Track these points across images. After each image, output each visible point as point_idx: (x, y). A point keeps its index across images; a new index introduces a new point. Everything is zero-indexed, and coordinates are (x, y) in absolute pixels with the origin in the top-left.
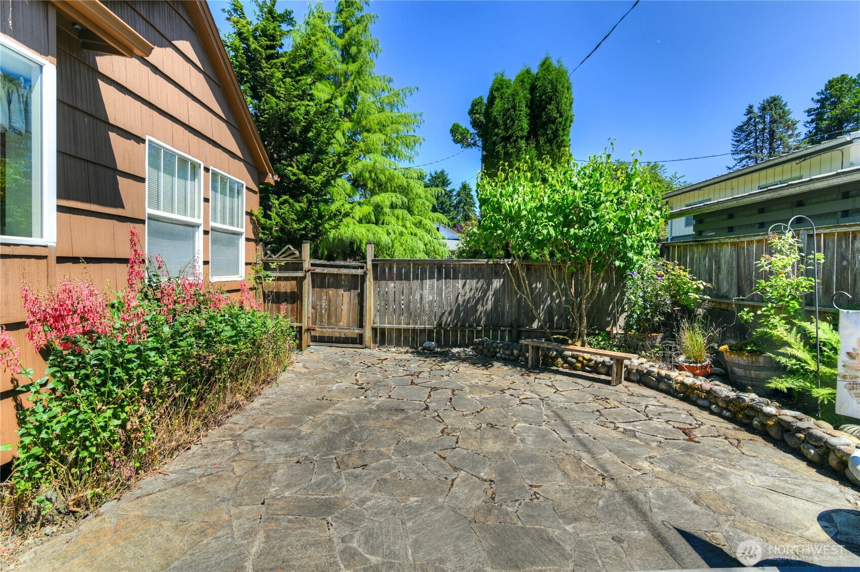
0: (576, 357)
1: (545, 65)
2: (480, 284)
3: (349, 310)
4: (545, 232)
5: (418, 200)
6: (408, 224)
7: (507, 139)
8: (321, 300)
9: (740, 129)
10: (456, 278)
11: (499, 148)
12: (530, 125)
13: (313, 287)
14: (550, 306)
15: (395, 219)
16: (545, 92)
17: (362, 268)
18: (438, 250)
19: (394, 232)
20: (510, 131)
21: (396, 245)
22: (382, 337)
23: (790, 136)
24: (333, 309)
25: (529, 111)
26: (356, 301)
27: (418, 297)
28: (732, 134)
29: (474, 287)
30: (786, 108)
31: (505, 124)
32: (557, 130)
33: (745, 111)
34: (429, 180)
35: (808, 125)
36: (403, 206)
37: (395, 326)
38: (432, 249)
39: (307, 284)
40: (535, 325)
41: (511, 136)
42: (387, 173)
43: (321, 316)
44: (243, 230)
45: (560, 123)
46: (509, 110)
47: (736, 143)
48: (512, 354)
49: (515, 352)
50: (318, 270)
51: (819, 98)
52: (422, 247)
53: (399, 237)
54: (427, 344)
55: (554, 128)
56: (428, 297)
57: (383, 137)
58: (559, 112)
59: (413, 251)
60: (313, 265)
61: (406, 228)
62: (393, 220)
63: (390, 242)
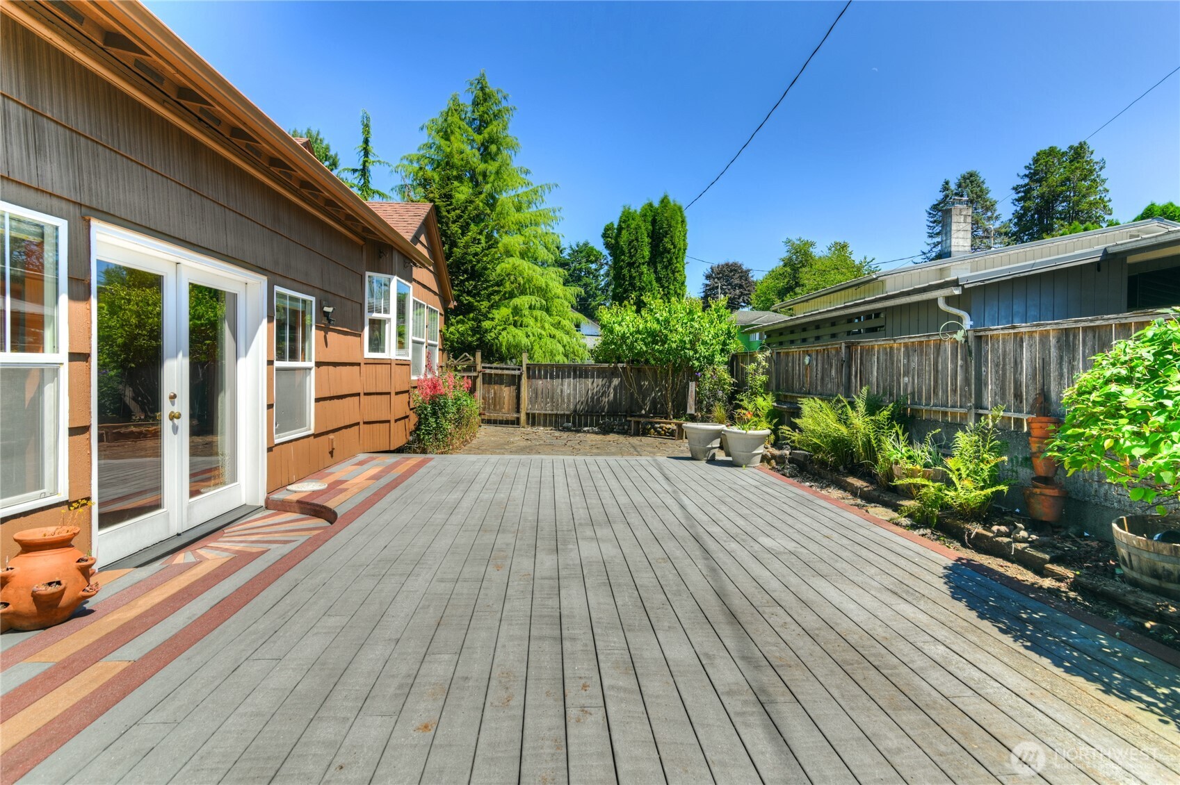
0: (661, 428)
1: (664, 202)
2: (604, 382)
3: (509, 400)
4: (639, 348)
5: (557, 300)
6: (547, 326)
7: (631, 265)
8: (489, 393)
9: (935, 207)
10: (586, 377)
11: (625, 271)
12: (651, 252)
13: (483, 384)
14: (654, 398)
15: (534, 320)
16: (662, 228)
17: (519, 369)
18: (578, 351)
19: (534, 335)
20: (634, 259)
21: (535, 348)
22: (533, 420)
23: (989, 219)
24: (497, 400)
25: (650, 241)
26: (515, 394)
27: (559, 391)
28: (927, 215)
29: (600, 384)
30: (984, 186)
31: (630, 253)
32: (671, 258)
33: (940, 187)
34: (569, 255)
35: (1016, 203)
36: (541, 308)
37: (543, 412)
38: (572, 350)
39: (479, 381)
40: (643, 412)
41: (634, 263)
42: (525, 275)
43: (489, 405)
44: (437, 343)
45: (674, 253)
46: (633, 241)
47: (932, 225)
48: (624, 429)
49: (626, 427)
50: (488, 371)
51: (1027, 172)
52: (561, 349)
53: (538, 340)
54: (565, 425)
55: (669, 256)
56: (567, 391)
57: (523, 238)
58: (673, 244)
59: (552, 354)
60: (483, 367)
61: (544, 329)
62: (531, 322)
63: (529, 343)
